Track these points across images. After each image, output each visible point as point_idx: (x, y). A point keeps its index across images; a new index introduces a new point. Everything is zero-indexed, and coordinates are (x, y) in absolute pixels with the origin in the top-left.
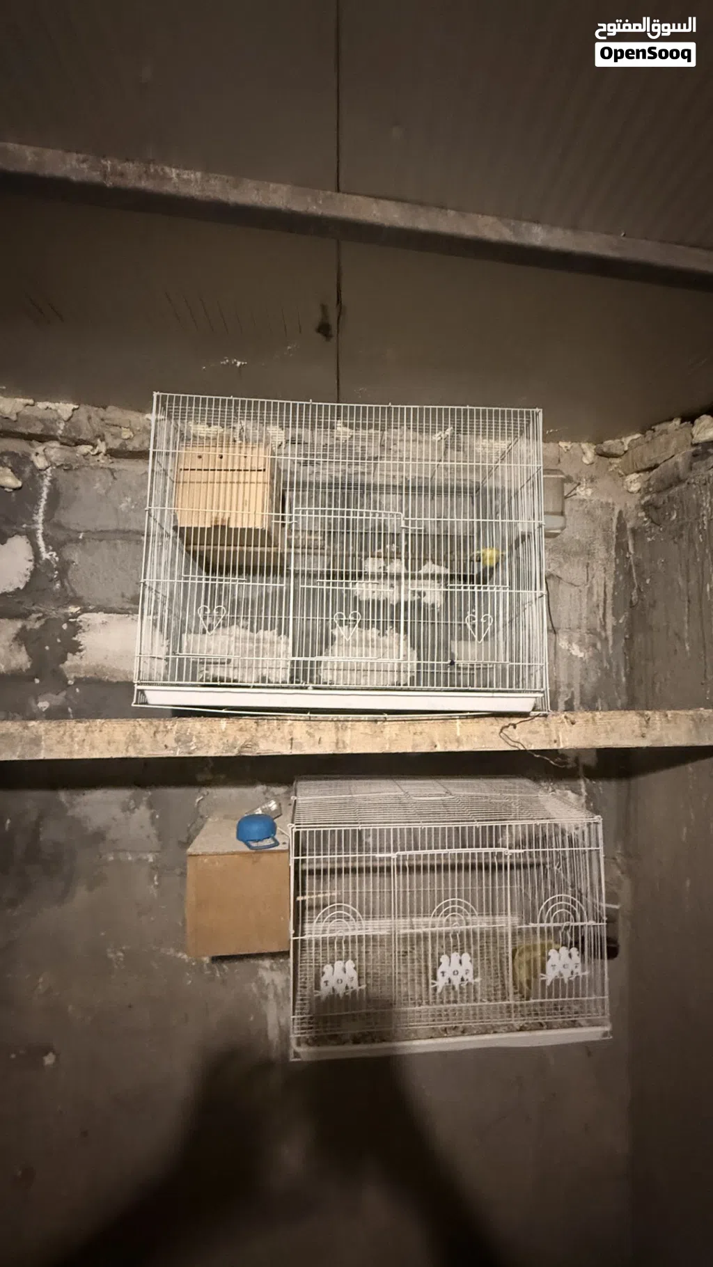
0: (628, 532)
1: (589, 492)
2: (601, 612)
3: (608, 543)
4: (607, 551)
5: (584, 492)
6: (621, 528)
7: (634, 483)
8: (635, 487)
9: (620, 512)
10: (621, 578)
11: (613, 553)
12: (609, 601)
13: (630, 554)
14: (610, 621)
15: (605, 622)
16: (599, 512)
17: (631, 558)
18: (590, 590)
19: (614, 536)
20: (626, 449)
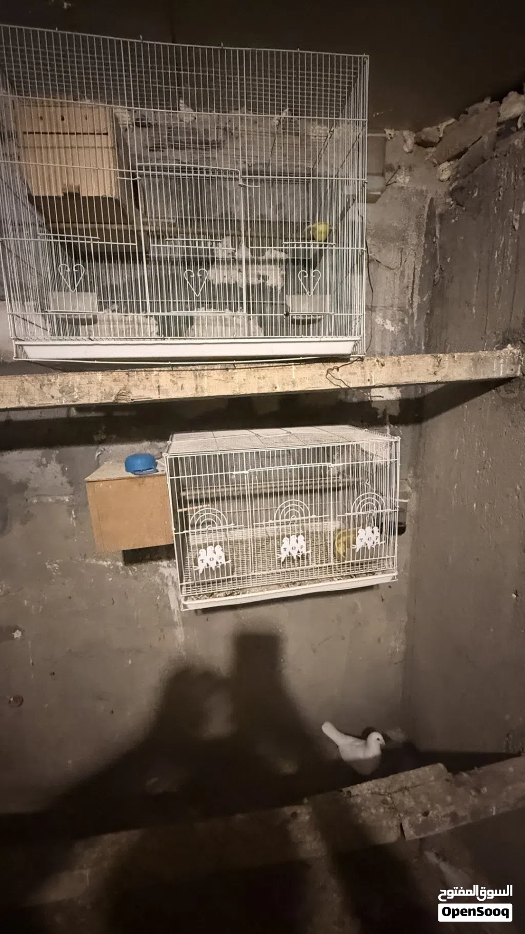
0: (437, 219)
1: (407, 180)
2: (410, 291)
3: (419, 229)
4: (419, 237)
5: (403, 179)
6: (431, 216)
7: (446, 171)
8: (445, 177)
9: (432, 200)
10: (427, 262)
11: (423, 238)
12: (417, 281)
13: (437, 238)
14: (416, 299)
15: (412, 301)
16: (414, 200)
17: (437, 242)
18: (402, 274)
19: (425, 222)
20: (441, 135)
